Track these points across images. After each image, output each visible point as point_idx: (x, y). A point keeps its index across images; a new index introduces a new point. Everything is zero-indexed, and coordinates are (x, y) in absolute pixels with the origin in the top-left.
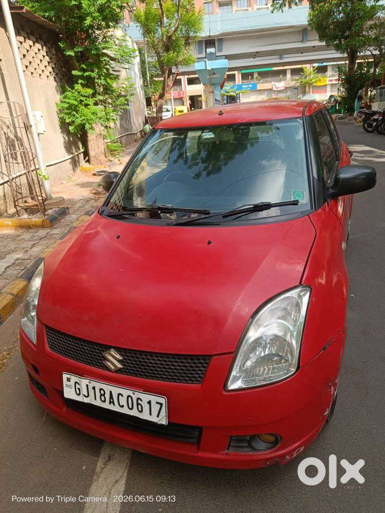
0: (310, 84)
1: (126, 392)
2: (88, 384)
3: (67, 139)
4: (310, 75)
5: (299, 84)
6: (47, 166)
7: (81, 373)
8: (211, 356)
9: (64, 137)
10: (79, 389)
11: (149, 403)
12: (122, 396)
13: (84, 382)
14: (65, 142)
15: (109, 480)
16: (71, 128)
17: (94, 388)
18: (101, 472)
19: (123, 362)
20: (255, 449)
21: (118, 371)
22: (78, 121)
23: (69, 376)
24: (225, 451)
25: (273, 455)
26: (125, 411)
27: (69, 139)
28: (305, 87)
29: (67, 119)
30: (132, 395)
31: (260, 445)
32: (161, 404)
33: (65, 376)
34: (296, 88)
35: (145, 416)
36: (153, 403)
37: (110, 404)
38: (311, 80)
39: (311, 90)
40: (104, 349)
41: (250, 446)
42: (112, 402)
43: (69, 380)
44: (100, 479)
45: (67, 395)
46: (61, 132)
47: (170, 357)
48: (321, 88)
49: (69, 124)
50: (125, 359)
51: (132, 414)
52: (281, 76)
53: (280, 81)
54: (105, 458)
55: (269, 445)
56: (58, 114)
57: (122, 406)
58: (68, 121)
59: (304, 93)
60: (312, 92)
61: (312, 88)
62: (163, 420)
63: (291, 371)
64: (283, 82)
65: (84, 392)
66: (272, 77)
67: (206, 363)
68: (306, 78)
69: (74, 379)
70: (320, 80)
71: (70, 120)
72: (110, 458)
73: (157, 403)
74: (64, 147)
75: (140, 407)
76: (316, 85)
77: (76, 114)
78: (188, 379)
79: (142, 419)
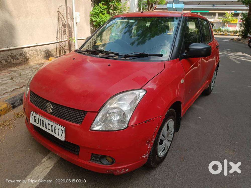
0: (228, 22)
1: (51, 123)
2: (39, 117)
3: (92, 28)
4: (229, 17)
5: (221, 21)
6: (78, 39)
7: (37, 112)
8: (87, 112)
9: (91, 28)
10: (35, 119)
11: (59, 129)
12: (50, 125)
13: (38, 116)
14: (91, 30)
15: (44, 166)
16: (94, 23)
17: (40, 120)
18: (43, 163)
19: (53, 109)
20: (102, 163)
21: (51, 113)
22: (98, 20)
23: (33, 113)
24: (89, 161)
25: (110, 168)
26: (50, 132)
27: (93, 29)
28: (225, 23)
29: (93, 19)
30: (53, 125)
31: (105, 162)
32: (63, 131)
33: (32, 113)
34: (219, 23)
35: (56, 136)
36: (60, 130)
37: (45, 128)
38: (229, 20)
39: (228, 25)
40: (47, 102)
41: (100, 161)
42: (46, 127)
43: (32, 115)
44: (41, 165)
45: (31, 122)
46: (90, 25)
47: (71, 109)
48: (234, 24)
49: (95, 21)
50: (53, 108)
51: (52, 134)
52: (213, 16)
53: (212, 18)
54: (47, 158)
55: (109, 163)
56: (90, 16)
57: (49, 130)
58: (93, 20)
59: (224, 26)
60: (228, 26)
61: (229, 24)
62: (63, 139)
63: (124, 127)
64: (213, 19)
65: (37, 121)
66: (208, 16)
67: (84, 115)
68: (226, 18)
69: (35, 114)
70: (234, 20)
71: (95, 20)
72: (49, 158)
73: (62, 130)
74: (90, 32)
75: (55, 131)
76: (231, 22)
77: (98, 17)
78: (76, 121)
79: (55, 137)
